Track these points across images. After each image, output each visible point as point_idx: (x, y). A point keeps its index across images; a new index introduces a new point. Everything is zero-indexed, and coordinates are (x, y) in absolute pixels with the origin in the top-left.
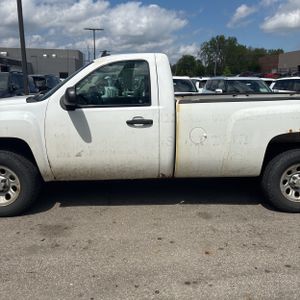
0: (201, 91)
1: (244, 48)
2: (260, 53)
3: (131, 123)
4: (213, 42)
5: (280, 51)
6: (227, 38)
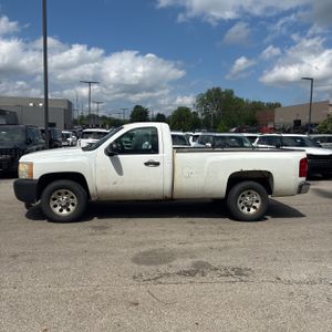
0: (193, 144)
1: (241, 100)
2: (257, 106)
3: (146, 164)
4: (209, 93)
5: (278, 105)
6: (223, 90)
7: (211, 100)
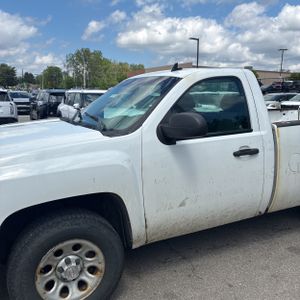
2: (124, 67)
3: (237, 154)
4: (78, 54)
6: (92, 51)
7: (81, 60)
